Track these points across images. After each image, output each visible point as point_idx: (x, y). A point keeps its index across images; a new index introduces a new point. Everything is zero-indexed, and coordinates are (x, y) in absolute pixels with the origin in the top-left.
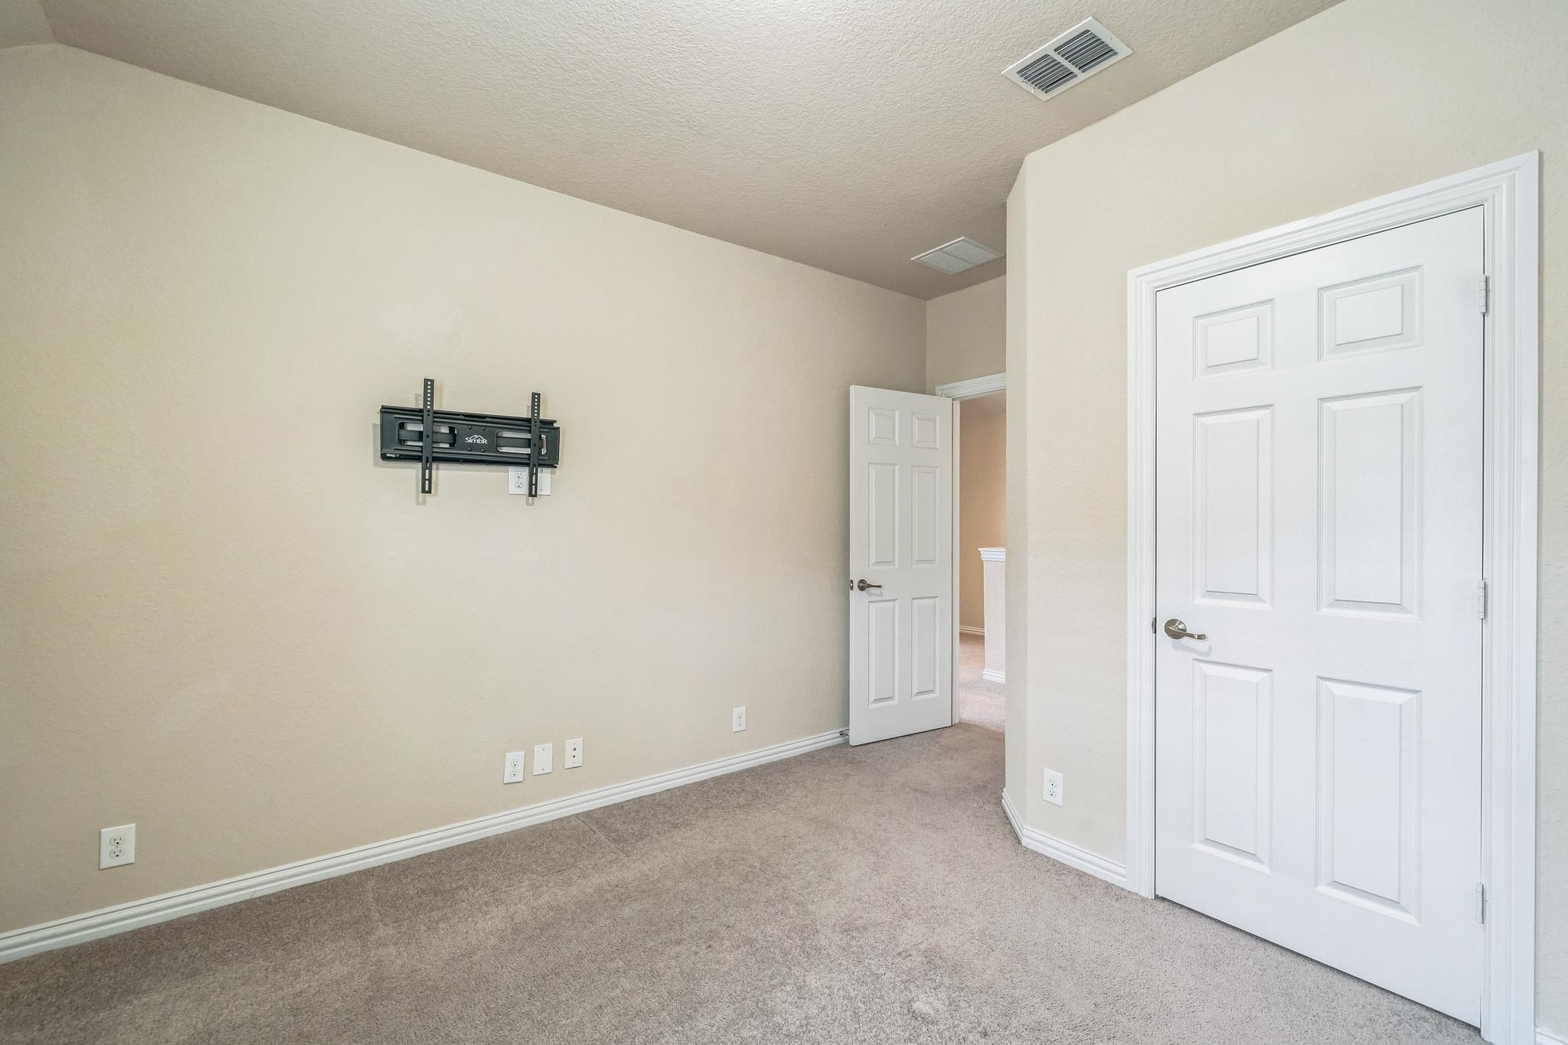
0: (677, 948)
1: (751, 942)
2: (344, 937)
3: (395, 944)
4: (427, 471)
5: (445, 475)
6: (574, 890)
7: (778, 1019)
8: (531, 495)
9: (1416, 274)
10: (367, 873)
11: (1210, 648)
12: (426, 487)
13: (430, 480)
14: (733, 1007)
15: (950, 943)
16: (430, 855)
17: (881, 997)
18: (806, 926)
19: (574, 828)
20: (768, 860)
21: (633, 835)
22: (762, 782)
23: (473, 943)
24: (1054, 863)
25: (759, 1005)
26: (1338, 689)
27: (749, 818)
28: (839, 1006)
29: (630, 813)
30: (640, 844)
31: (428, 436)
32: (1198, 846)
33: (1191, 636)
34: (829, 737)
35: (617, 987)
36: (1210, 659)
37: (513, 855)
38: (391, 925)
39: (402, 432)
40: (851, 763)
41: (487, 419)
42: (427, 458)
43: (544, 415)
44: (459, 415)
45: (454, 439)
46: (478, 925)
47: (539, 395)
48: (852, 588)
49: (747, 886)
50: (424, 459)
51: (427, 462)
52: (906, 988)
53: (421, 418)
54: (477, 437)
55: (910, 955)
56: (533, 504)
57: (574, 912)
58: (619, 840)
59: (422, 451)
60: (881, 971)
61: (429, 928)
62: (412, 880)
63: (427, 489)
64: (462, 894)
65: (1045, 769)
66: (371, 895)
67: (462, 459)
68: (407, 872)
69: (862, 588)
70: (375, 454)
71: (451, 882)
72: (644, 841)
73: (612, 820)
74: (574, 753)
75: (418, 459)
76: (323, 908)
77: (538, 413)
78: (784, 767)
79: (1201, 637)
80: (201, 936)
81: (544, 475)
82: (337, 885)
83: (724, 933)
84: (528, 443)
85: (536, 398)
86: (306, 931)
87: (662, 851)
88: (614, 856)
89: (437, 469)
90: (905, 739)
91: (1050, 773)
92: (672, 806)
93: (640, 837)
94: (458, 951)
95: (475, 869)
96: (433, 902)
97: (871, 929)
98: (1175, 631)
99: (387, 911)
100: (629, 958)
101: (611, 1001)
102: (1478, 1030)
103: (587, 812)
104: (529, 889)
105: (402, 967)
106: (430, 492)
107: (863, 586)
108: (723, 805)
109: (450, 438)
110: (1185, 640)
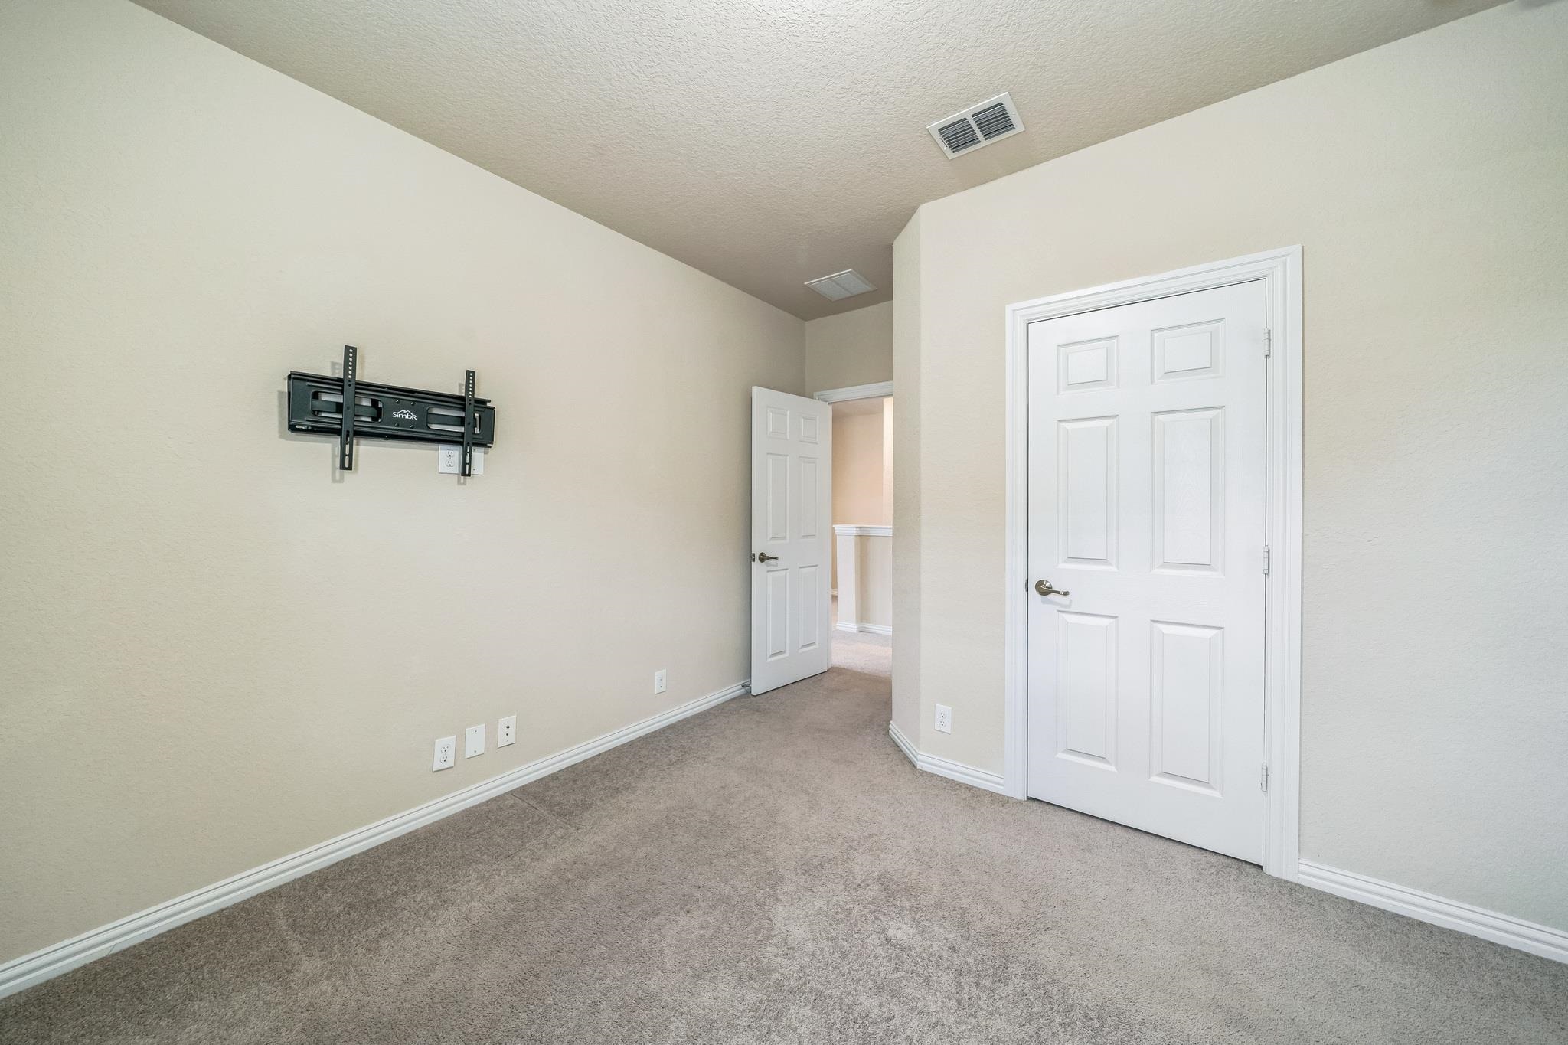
0: (656, 920)
1: (726, 900)
2: (257, 983)
3: (328, 978)
4: (347, 446)
5: (365, 450)
6: (530, 876)
7: (777, 976)
8: (464, 474)
9: (1220, 324)
10: (274, 894)
11: (1071, 602)
12: (346, 463)
13: (351, 455)
14: (730, 972)
15: (896, 866)
16: (350, 861)
17: (859, 932)
18: (770, 873)
19: (512, 806)
20: (715, 813)
21: (577, 805)
22: (686, 737)
23: (429, 957)
24: (947, 781)
25: (755, 964)
26: (1164, 628)
27: (685, 773)
28: (827, 949)
29: (567, 783)
30: (586, 814)
31: (348, 408)
32: (1061, 756)
33: (1058, 592)
34: (734, 690)
35: (606, 976)
36: (1071, 610)
37: (451, 845)
38: (318, 954)
39: (316, 403)
40: (757, 711)
41: (416, 394)
42: (348, 432)
43: (480, 394)
44: (384, 388)
45: (377, 414)
46: (430, 935)
47: (474, 373)
48: (754, 560)
49: (703, 842)
50: (344, 433)
51: (348, 436)
52: (876, 918)
53: (340, 388)
54: (405, 412)
55: (868, 885)
56: (464, 484)
57: (537, 900)
58: (564, 814)
59: (341, 424)
60: (850, 905)
61: (368, 950)
62: (334, 894)
63: (347, 465)
64: (401, 902)
65: (937, 705)
66: (282, 921)
67: (387, 434)
68: (325, 886)
69: (762, 560)
70: (281, 423)
71: (384, 889)
72: (590, 812)
73: (551, 793)
74: (508, 731)
75: (337, 432)
76: (220, 950)
77: (473, 391)
78: (701, 720)
79: (1066, 594)
80: (35, 1023)
81: (478, 455)
82: (234, 917)
83: (698, 895)
84: (461, 422)
85: (470, 376)
86: (199, 985)
87: (611, 818)
88: (563, 831)
89: (358, 444)
90: (792, 686)
91: (941, 708)
92: (608, 770)
93: (586, 807)
94: (412, 971)
95: (411, 869)
96: (367, 916)
97: (827, 866)
98: (1044, 589)
99: (309, 939)
100: (610, 940)
101: (604, 993)
102: (1261, 867)
103: (520, 788)
104: (478, 882)
105: (343, 1005)
106: (350, 468)
107: (763, 558)
108: (656, 764)
109: (374, 412)
110: (1052, 596)
